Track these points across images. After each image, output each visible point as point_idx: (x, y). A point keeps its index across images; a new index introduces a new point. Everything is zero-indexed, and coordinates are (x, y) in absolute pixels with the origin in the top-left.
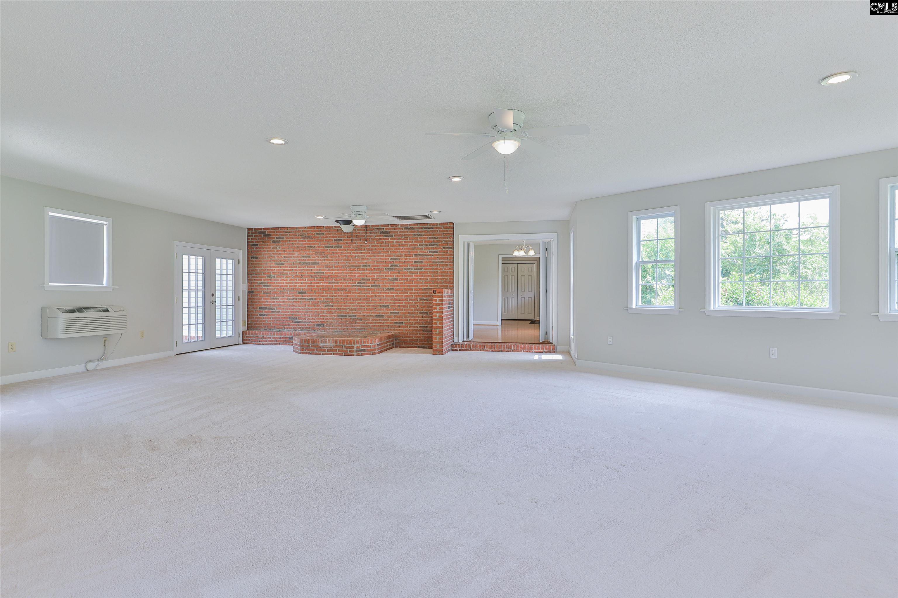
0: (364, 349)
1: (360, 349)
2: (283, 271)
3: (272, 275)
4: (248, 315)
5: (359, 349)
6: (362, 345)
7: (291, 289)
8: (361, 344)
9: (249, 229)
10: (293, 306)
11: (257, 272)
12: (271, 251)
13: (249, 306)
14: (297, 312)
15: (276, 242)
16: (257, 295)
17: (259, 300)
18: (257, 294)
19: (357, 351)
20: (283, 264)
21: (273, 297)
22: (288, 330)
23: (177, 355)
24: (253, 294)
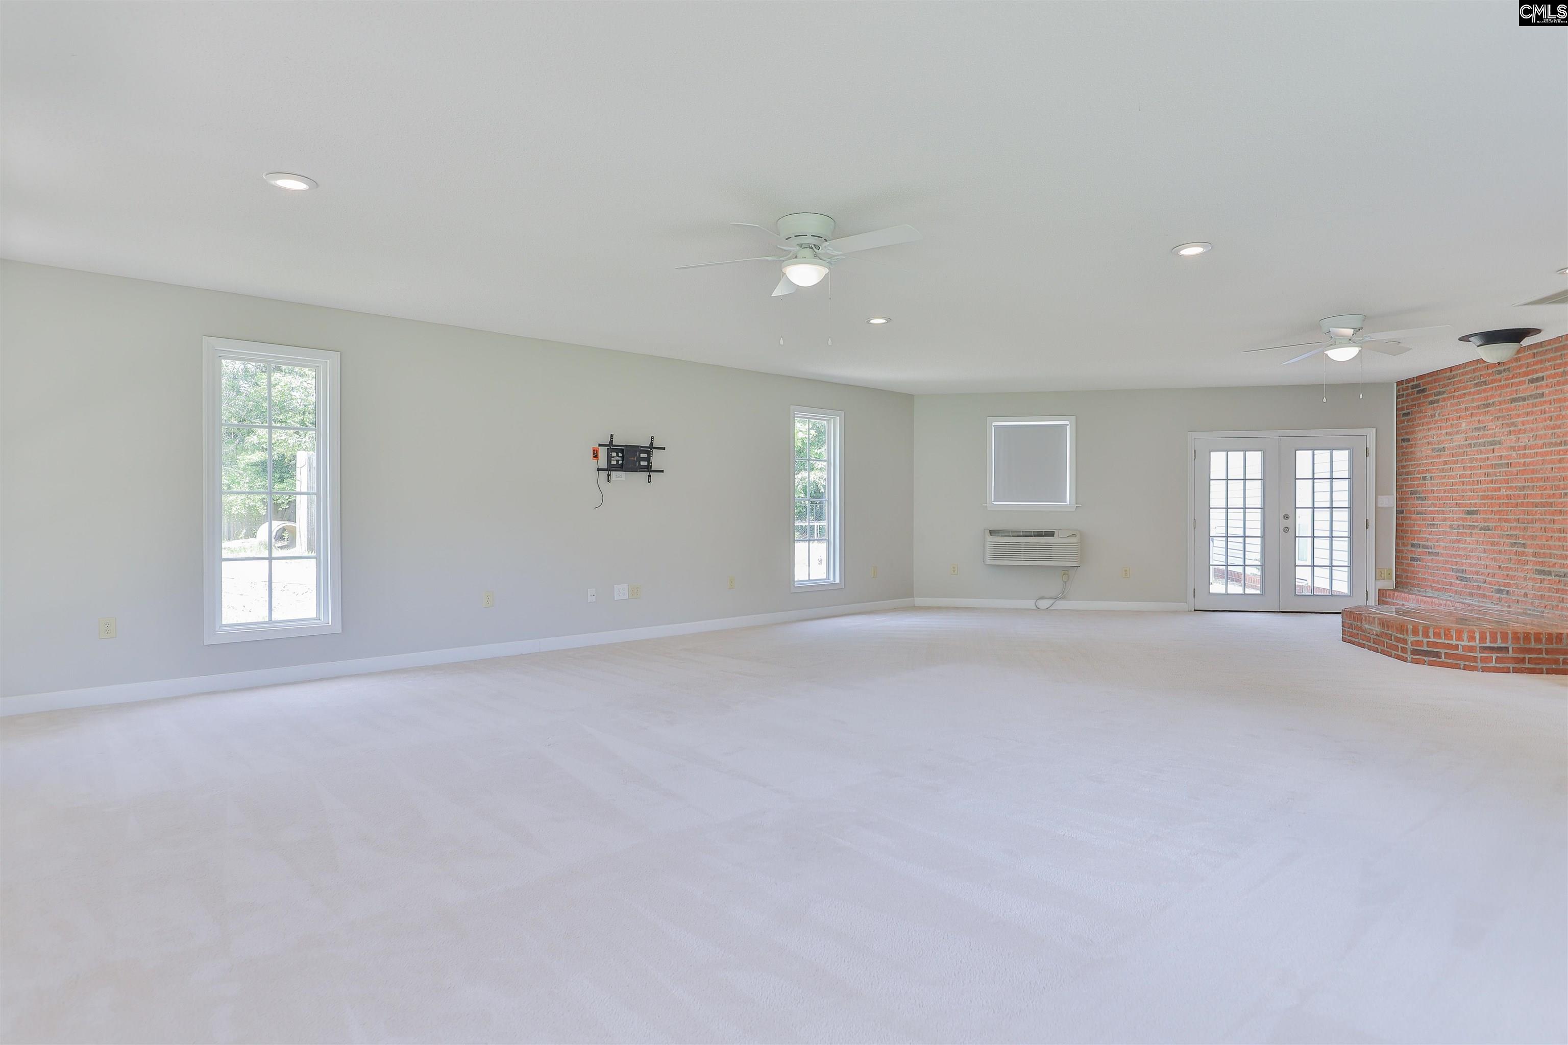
0: (1435, 650)
1: (1423, 649)
2: (1444, 465)
3: (1428, 475)
4: (1397, 557)
5: (1419, 648)
6: (1428, 640)
7: (1455, 506)
8: (1428, 637)
9: (1399, 383)
10: (1459, 542)
11: (1408, 470)
12: (1427, 423)
13: (1399, 541)
14: (1464, 556)
15: (1434, 403)
16: (1408, 517)
17: (1411, 529)
18: (1408, 515)
19: (1415, 652)
20: (1444, 449)
21: (1428, 522)
22: (1450, 596)
23: (1195, 610)
24: (1402, 515)
